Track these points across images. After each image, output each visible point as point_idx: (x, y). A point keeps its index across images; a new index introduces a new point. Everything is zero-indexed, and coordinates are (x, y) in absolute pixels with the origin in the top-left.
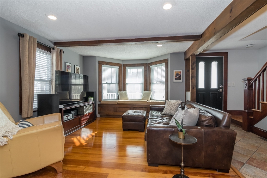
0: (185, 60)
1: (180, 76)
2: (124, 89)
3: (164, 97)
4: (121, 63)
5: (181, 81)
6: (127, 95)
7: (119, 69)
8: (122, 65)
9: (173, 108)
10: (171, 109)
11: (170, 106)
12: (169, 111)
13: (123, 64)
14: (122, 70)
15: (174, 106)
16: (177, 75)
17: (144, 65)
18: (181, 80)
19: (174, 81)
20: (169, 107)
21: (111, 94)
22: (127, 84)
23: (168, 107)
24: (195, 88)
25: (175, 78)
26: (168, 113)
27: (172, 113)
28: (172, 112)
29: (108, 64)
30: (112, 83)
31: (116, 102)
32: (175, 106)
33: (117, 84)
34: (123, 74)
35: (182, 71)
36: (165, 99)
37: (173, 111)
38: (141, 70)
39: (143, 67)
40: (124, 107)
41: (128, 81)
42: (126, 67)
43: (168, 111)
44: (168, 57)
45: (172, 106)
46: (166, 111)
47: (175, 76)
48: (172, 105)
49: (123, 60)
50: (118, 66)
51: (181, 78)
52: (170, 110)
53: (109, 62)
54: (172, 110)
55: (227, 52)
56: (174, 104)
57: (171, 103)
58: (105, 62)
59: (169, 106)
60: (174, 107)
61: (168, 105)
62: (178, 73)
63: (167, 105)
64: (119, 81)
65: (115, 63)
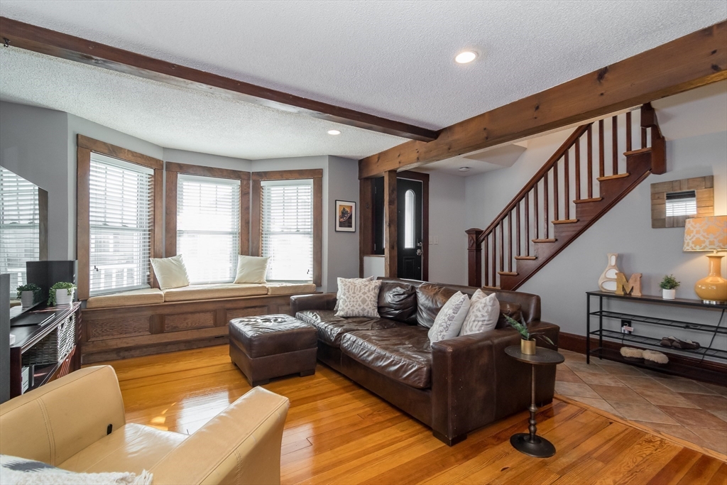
0: (359, 179)
1: (351, 215)
2: (170, 251)
3: (311, 272)
4: (158, 155)
5: (352, 229)
6: (185, 269)
7: (154, 176)
8: (163, 166)
9: (367, 298)
10: (364, 301)
11: (357, 293)
12: (360, 306)
13: (167, 162)
14: (162, 181)
15: (369, 291)
16: (344, 213)
17: (242, 176)
18: (351, 226)
19: (339, 229)
20: (357, 297)
21: (126, 270)
22: (182, 232)
23: (353, 297)
24: (396, 248)
25: (340, 222)
26: (356, 313)
27: (368, 312)
28: (367, 308)
29: (113, 151)
30: (125, 228)
31: (161, 296)
32: (372, 293)
33: (145, 231)
34: (167, 196)
35: (353, 204)
36: (312, 276)
37: (370, 306)
38: (227, 191)
39: (239, 182)
40: (192, 313)
41: (182, 222)
42: (179, 176)
43: (357, 306)
44: (324, 165)
45: (364, 293)
46: (349, 306)
47: (341, 217)
48: (363, 291)
49: (166, 149)
50: (151, 168)
51: (351, 223)
52: (361, 303)
53: (121, 149)
54: (366, 304)
55: (428, 175)
56: (367, 287)
57: (358, 286)
58: (105, 144)
59: (354, 293)
60: (368, 294)
61: (351, 292)
62: (347, 209)
63: (349, 292)
64: (153, 222)
65: (142, 156)
